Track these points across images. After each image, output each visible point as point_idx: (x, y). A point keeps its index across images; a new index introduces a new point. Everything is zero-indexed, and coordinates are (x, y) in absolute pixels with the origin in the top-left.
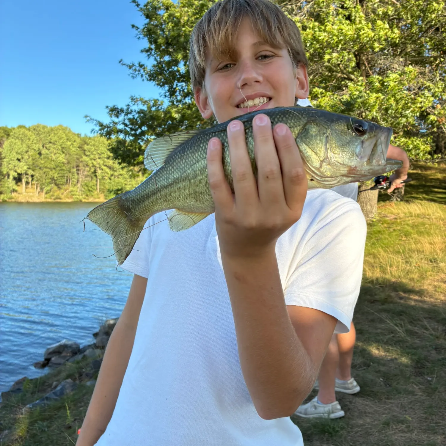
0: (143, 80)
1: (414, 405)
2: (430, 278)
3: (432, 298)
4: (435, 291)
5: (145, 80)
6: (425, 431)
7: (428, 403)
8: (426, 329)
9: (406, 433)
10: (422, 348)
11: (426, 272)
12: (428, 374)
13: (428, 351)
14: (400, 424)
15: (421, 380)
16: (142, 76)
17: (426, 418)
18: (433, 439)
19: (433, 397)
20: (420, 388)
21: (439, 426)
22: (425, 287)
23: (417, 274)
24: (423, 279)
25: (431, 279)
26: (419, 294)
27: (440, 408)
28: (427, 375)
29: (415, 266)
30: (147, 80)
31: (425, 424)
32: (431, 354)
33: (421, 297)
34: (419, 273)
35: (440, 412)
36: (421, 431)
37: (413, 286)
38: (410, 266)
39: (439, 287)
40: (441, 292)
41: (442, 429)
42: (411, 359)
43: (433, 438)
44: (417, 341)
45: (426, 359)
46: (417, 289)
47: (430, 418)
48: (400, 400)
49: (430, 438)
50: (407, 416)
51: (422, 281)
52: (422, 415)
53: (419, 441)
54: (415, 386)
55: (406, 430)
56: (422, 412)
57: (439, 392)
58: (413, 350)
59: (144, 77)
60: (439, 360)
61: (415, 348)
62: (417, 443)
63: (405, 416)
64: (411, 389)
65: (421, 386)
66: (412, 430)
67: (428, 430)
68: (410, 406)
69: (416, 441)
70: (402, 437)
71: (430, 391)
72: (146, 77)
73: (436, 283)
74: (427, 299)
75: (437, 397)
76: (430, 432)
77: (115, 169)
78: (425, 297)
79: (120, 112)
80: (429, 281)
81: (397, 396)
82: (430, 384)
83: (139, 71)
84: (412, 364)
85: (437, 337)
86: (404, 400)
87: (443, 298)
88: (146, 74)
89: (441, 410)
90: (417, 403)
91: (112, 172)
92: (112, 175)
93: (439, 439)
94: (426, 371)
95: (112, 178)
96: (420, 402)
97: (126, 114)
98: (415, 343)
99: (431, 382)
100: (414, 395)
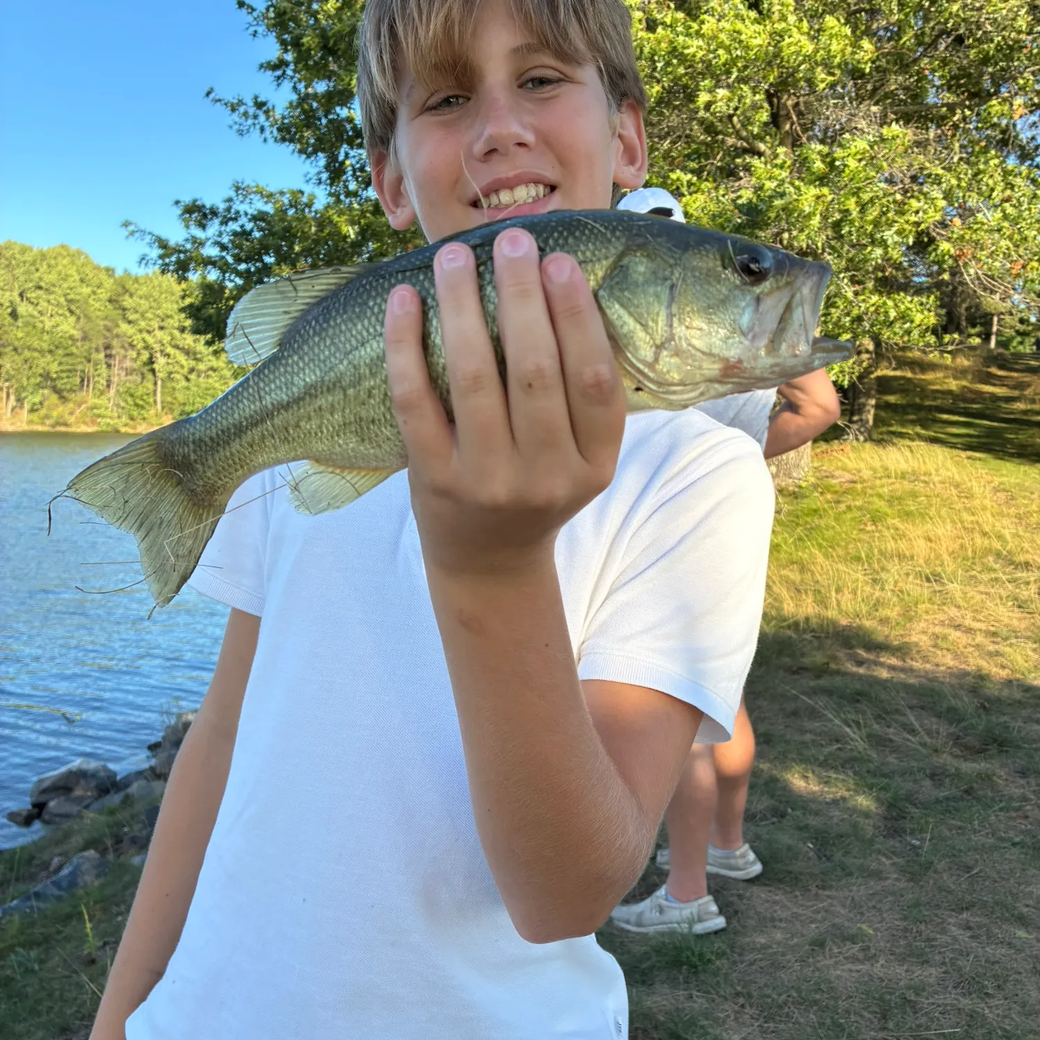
0: (265, 140)
1: (880, 901)
2: (925, 617)
3: (928, 662)
4: (935, 646)
5: (271, 141)
6: (902, 960)
7: (911, 896)
8: (913, 731)
9: (862, 962)
10: (903, 774)
11: (916, 604)
12: (912, 832)
13: (915, 781)
14: (848, 943)
15: (898, 845)
16: (262, 129)
17: (905, 930)
18: (920, 975)
19: (922, 883)
20: (894, 864)
21: (932, 946)
22: (914, 639)
23: (897, 608)
24: (910, 619)
25: (926, 620)
26: (899, 654)
27: (938, 906)
28: (911, 834)
29: (893, 591)
30: (276, 140)
31: (902, 943)
32: (921, 786)
33: (904, 661)
34: (901, 607)
35: (936, 915)
36: (892, 958)
37: (887, 637)
38: (882, 589)
39: (945, 638)
40: (948, 650)
41: (940, 953)
42: (878, 799)
43: (920, 972)
44: (891, 759)
45: (910, 798)
46: (896, 643)
47: (915, 930)
48: (851, 891)
49: (913, 972)
50: (864, 927)
51: (908, 625)
52: (897, 923)
53: (890, 980)
54: (884, 859)
55: (861, 956)
56: (897, 916)
57: (936, 872)
58: (883, 779)
59: (267, 133)
60: (938, 801)
61: (884, 776)
62: (884, 984)
63: (859, 925)
64: (874, 866)
65: (896, 859)
66: (875, 955)
67: (909, 955)
68: (870, 904)
69: (882, 980)
70: (851, 971)
71: (917, 870)
72: (272, 132)
73: (938, 630)
74: (917, 665)
75: (931, 882)
76: (915, 960)
77: (199, 356)
78: (912, 659)
79: (209, 217)
80: (923, 624)
81: (844, 881)
82: (918, 855)
83: (256, 117)
84: (880, 811)
85: (936, 751)
86: (858, 891)
87: (951, 663)
88: (272, 126)
89: (939, 912)
90: (886, 897)
91: (192, 363)
92: (192, 370)
93: (932, 974)
94: (908, 825)
95: (193, 376)
96: (893, 894)
97: (225, 222)
98: (888, 763)
99: (920, 851)
100: (880, 879)
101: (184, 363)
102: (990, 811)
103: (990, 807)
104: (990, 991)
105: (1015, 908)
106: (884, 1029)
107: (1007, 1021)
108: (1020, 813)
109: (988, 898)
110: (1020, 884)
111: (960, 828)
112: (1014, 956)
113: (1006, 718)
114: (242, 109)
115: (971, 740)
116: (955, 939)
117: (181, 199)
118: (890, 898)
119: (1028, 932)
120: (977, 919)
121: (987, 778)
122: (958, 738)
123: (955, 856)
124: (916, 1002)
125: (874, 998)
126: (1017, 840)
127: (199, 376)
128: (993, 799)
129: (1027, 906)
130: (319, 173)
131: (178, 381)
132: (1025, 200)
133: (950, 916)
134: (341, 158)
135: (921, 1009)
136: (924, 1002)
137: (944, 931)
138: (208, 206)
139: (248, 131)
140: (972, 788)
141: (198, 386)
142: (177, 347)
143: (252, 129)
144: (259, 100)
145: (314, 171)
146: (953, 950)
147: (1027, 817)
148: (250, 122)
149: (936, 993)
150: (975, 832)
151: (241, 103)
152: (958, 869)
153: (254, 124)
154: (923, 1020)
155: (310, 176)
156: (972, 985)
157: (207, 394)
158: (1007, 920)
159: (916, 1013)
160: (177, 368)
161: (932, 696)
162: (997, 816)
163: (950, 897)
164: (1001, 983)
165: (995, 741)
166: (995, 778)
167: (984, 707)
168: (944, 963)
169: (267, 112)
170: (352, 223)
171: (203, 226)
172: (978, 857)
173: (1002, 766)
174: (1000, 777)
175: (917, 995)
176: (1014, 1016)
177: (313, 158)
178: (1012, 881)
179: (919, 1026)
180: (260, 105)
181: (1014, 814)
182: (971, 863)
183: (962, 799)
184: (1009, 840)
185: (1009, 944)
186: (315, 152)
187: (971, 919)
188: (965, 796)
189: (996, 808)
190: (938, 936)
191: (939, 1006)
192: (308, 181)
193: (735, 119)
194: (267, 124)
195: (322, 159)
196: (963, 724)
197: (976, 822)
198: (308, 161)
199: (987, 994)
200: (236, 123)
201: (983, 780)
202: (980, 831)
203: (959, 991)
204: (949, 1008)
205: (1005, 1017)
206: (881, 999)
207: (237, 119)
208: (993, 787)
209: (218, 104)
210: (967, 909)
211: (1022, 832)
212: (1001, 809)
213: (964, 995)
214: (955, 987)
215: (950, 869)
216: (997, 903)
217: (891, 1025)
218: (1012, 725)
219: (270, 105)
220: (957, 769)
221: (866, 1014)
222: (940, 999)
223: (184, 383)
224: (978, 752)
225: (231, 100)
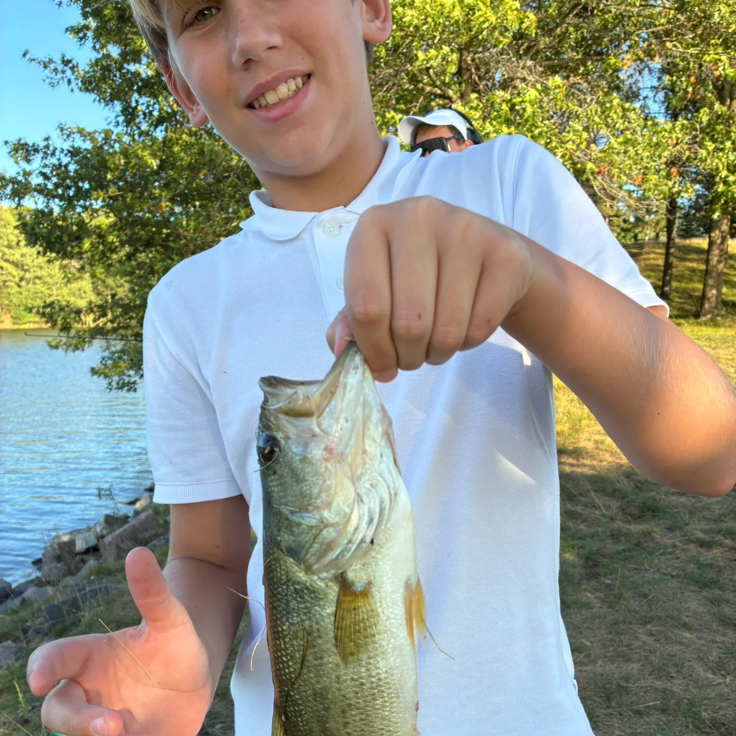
0: (72, 90)
1: (591, 623)
2: (587, 429)
3: (594, 459)
4: (597, 448)
5: (76, 91)
6: (612, 660)
7: (611, 617)
8: (595, 506)
9: (586, 665)
10: (592, 537)
11: (580, 420)
12: (605, 575)
13: (601, 541)
15: (596, 584)
16: (69, 82)
17: (611, 640)
18: (626, 669)
19: (617, 608)
20: (596, 597)
21: (631, 649)
22: (581, 445)
23: (567, 425)
24: (577, 431)
25: (588, 431)
26: (574, 456)
27: (630, 623)
28: (604, 576)
29: (563, 413)
30: (80, 90)
31: (611, 649)
32: (606, 544)
33: (578, 461)
34: (570, 423)
35: (630, 628)
36: (606, 659)
37: (563, 445)
39: (602, 442)
40: (606, 450)
41: (636, 653)
42: (579, 555)
43: (625, 667)
44: (582, 527)
45: (599, 552)
46: (571, 448)
47: (618, 639)
48: (571, 618)
49: (621, 668)
50: (584, 641)
51: (577, 436)
52: (605, 636)
53: (607, 675)
54: (589, 595)
55: (585, 661)
56: (605, 632)
57: (625, 600)
58: (579, 541)
59: (73, 85)
60: (618, 553)
61: (580, 538)
62: (604, 677)
63: (581, 640)
64: (584, 600)
65: (598, 594)
66: (595, 659)
67: (617, 657)
68: (585, 625)
69: (602, 675)
71: (612, 601)
72: (77, 84)
73: (597, 437)
74: (587, 462)
75: (623, 607)
76: (620, 659)
77: (26, 267)
78: (583, 458)
79: (32, 152)
80: (586, 435)
82: (612, 590)
83: (63, 72)
84: (581, 563)
85: (612, 519)
86: (576, 617)
87: (610, 459)
88: (77, 79)
89: (631, 626)
90: (595, 620)
91: (22, 273)
92: (22, 279)
93: (634, 668)
94: (601, 570)
95: (23, 283)
96: (599, 617)
97: (45, 157)
98: (581, 530)
99: (612, 587)
100: (589, 608)
101: (15, 273)
102: (654, 556)
103: (653, 554)
104: (673, 675)
105: (681, 619)
106: (609, 707)
107: (687, 693)
108: (673, 556)
109: (662, 614)
110: (681, 603)
111: (636, 569)
112: (685, 650)
113: (653, 494)
114: (52, 66)
115: (632, 510)
116: (645, 643)
117: (9, 141)
118: (598, 620)
119: (691, 633)
120: (657, 628)
121: (648, 534)
122: (623, 509)
123: (636, 588)
124: (627, 687)
125: (599, 687)
126: (674, 573)
127: (28, 283)
128: (654, 548)
129: (687, 616)
130: (117, 116)
131: (12, 287)
133: (639, 628)
134: (134, 104)
135: (631, 691)
136: (632, 686)
137: (637, 639)
138: (31, 144)
139: (58, 83)
140: (639, 542)
141: (28, 291)
142: (7, 261)
143: (61, 82)
144: (66, 58)
145: (112, 116)
146: (646, 650)
147: (678, 558)
148: (59, 76)
149: (640, 679)
150: (646, 570)
151: (51, 61)
152: (639, 597)
153: (63, 78)
154: (634, 699)
155: (109, 120)
156: (660, 672)
157: (36, 297)
158: (676, 626)
159: (628, 694)
160: (10, 278)
161: (602, 483)
162: (659, 559)
163: (637, 616)
164: (679, 669)
165: (649, 509)
166: (653, 534)
167: (637, 487)
168: (640, 660)
169: (72, 68)
170: (154, 155)
171: (28, 161)
172: (651, 587)
173: (658, 525)
174: (657, 533)
175: (627, 682)
176: (691, 689)
177: (110, 106)
178: (676, 601)
179: (632, 703)
180: (66, 62)
181: (669, 557)
182: (647, 592)
183: (633, 550)
184: (669, 574)
185: (680, 642)
186: (112, 100)
187: (653, 629)
188: (635, 547)
189: (658, 554)
190: (634, 642)
191: (642, 688)
192: (108, 124)
193: (431, 71)
194: (72, 77)
195: (118, 106)
196: (626, 500)
197: (646, 564)
198: (107, 108)
199: (672, 677)
200: (48, 77)
201: (646, 536)
202: (649, 570)
203: (653, 677)
204: (649, 688)
205: (686, 690)
206: (604, 687)
207: (49, 74)
208: (653, 540)
209: (33, 62)
210: (649, 622)
211: (676, 568)
212: (661, 554)
213: (656, 679)
214: (650, 675)
215: (634, 597)
216: (668, 617)
217: (613, 704)
218: (658, 497)
219: (74, 62)
220: (628, 530)
221: (596, 699)
222: (642, 683)
223: (16, 289)
224: (638, 518)
225: (43, 59)
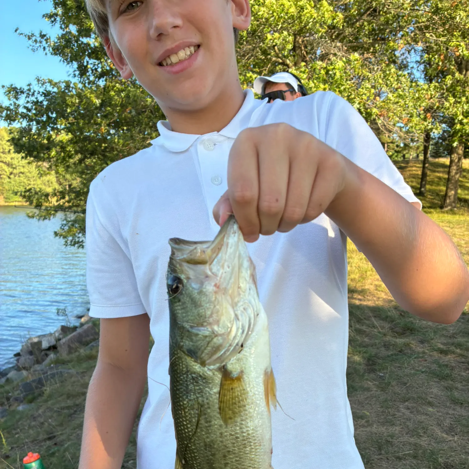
0: (46, 54)
1: (370, 401)
2: (370, 277)
3: (375, 297)
4: (377, 290)
5: (49, 54)
6: (383, 424)
7: (383, 397)
8: (374, 327)
9: (366, 427)
10: (372, 346)
11: (366, 272)
12: (380, 371)
13: (378, 348)
14: (360, 420)
15: (374, 376)
16: (44, 48)
17: (383, 412)
18: (392, 430)
19: (387, 391)
20: (374, 384)
21: (395, 418)
22: (367, 287)
23: (358, 274)
24: (364, 279)
25: (370, 279)
26: (362, 294)
27: (395, 401)
29: (355, 267)
30: (52, 54)
31: (382, 417)
32: (381, 350)
33: (364, 297)
35: (394, 404)
36: (379, 424)
37: (355, 287)
38: (351, 266)
39: (380, 286)
40: (382, 291)
41: (398, 420)
42: (363, 357)
43: (391, 429)
44: (366, 340)
45: (376, 355)
46: (360, 289)
47: (387, 411)
48: (357, 397)
49: (389, 429)
50: (365, 412)
51: (364, 281)
52: (379, 409)
53: (379, 433)
54: (369, 383)
55: (366, 424)
56: (379, 406)
57: (392, 386)
58: (363, 348)
59: (47, 50)
60: (388, 356)
61: (364, 347)
63: (363, 411)
64: (366, 386)
65: (375, 382)
66: (372, 424)
67: (386, 422)
68: (366, 402)
69: (376, 434)
70: (363, 431)
71: (384, 387)
72: (49, 50)
73: (377, 283)
74: (370, 298)
75: (391, 391)
76: (389, 424)
77: (14, 166)
78: (367, 296)
79: (20, 93)
80: (369, 281)
81: (354, 393)
82: (384, 380)
83: (41, 42)
84: (364, 362)
85: (385, 335)
86: (360, 397)
87: (385, 297)
88: (49, 47)
89: (396, 403)
91: (11, 170)
92: (11, 173)
93: (396, 429)
94: (377, 367)
95: (12, 176)
96: (375, 397)
97: (28, 96)
98: (365, 342)
99: (384, 378)
100: (369, 391)
101: (7, 170)
102: (411, 359)
103: (411, 357)
104: (422, 434)
105: (427, 399)
106: (380, 454)
107: (430, 446)
108: (423, 359)
109: (415, 396)
110: (427, 389)
111: (399, 367)
112: (429, 419)
113: (412, 319)
114: (34, 38)
115: (397, 329)
116: (403, 413)
117: (5, 85)
118: (374, 399)
119: (433, 408)
120: (411, 405)
121: (407, 345)
122: (392, 329)
123: (399, 379)
124: (392, 442)
125: (375, 442)
126: (423, 370)
127: (15, 176)
128: (411, 354)
129: (431, 398)
130: (75, 71)
131: (4, 179)
132: (407, 88)
133: (400, 404)
134: (85, 64)
135: (395, 444)
136: (395, 441)
137: (399, 411)
138: (19, 88)
139: (37, 49)
140: (402, 350)
141: (15, 181)
143: (39, 49)
144: (42, 34)
145: (71, 70)
146: (404, 419)
147: (426, 360)
148: (38, 44)
149: (400, 437)
150: (406, 368)
151: (33, 35)
152: (401, 384)
153: (40, 46)
154: (396, 449)
155: (69, 73)
156: (413, 432)
157: (20, 185)
158: (424, 404)
159: (392, 446)
160: (4, 172)
161: (379, 311)
162: (414, 361)
163: (400, 397)
164: (425, 430)
165: (408, 329)
166: (410, 345)
167: (401, 314)
168: (400, 425)
169: (46, 40)
170: (97, 97)
171: (17, 99)
172: (408, 378)
173: (413, 339)
174: (413, 344)
175: (392, 439)
176: (433, 444)
177: (70, 64)
178: (424, 388)
179: (395, 451)
180: (43, 36)
181: (420, 359)
182: (406, 381)
183: (398, 355)
184: (420, 371)
185: (426, 414)
186: (71, 61)
187: (409, 405)
188: (399, 353)
189: (413, 357)
190: (397, 413)
191: (401, 442)
192: (69, 76)
193: (276, 48)
194: (46, 46)
195: (75, 65)
196: (394, 323)
197: (406, 364)
198: (68, 66)
199: (421, 436)
200: (31, 45)
201: (406, 346)
202: (408, 368)
203: (408, 435)
204: (405, 443)
205: (429, 444)
206: (377, 441)
207: (31, 44)
208: (411, 349)
209: (22, 35)
210: (407, 401)
211: (425, 367)
212: (415, 358)
213: (410, 437)
214: (406, 434)
215: (397, 384)
216: (419, 397)
217: (383, 452)
218: (414, 322)
219: (48, 36)
220: (395, 342)
221: (373, 449)
222: (401, 439)
223: (8, 180)
224: (402, 334)
225: (28, 34)
